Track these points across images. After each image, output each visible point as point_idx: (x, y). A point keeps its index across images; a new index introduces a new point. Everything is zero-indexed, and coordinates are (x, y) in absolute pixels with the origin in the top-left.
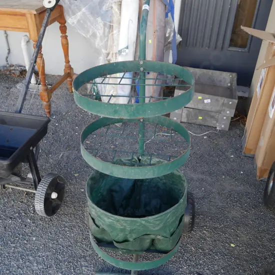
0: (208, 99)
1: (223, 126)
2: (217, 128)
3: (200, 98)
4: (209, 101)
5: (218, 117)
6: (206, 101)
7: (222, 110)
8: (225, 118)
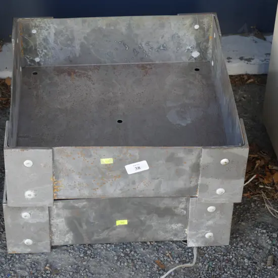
0: (140, 160)
1: (208, 235)
2: (190, 244)
3: (107, 161)
4: (144, 165)
5: (186, 209)
6: (131, 169)
7: (196, 187)
8: (211, 209)
